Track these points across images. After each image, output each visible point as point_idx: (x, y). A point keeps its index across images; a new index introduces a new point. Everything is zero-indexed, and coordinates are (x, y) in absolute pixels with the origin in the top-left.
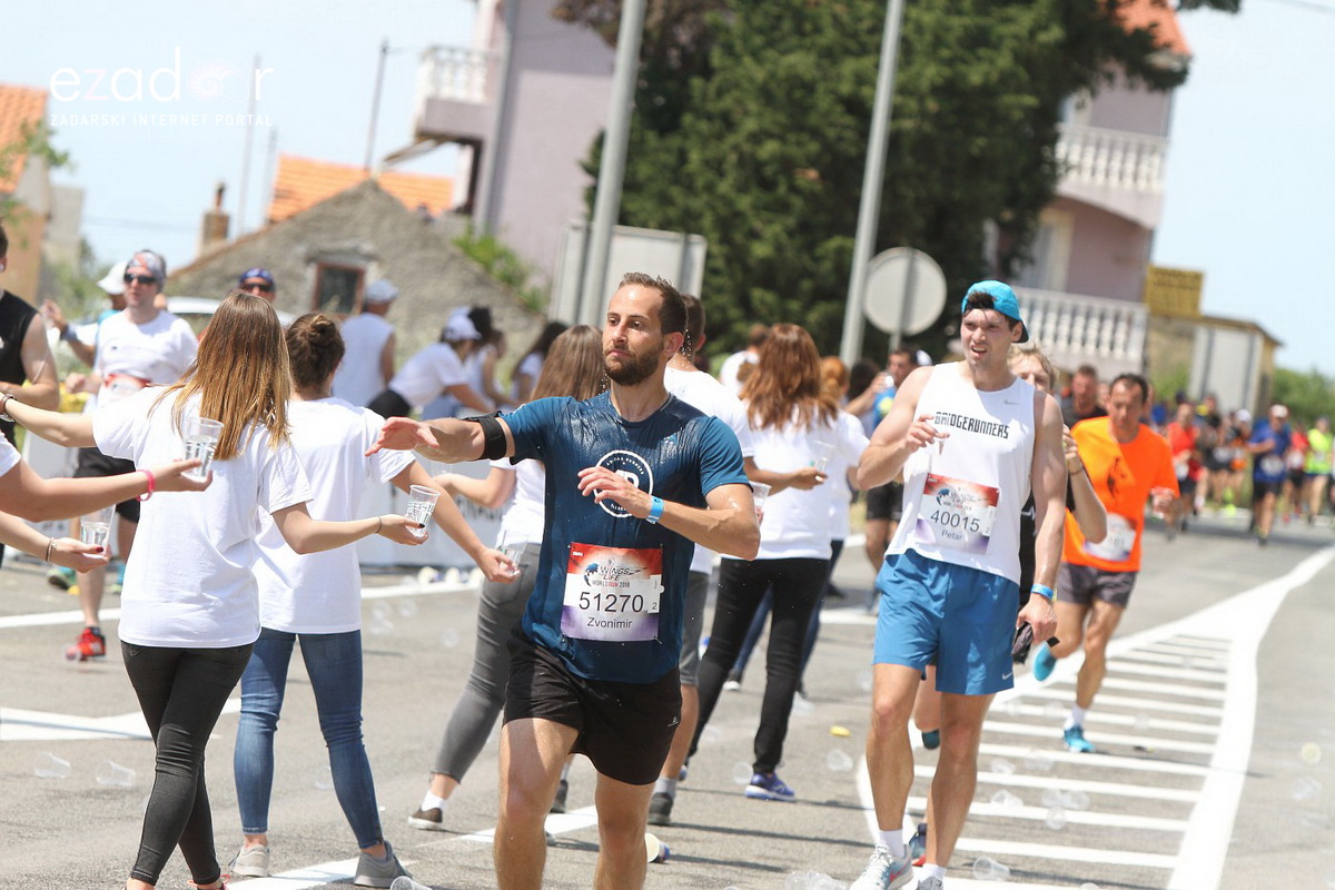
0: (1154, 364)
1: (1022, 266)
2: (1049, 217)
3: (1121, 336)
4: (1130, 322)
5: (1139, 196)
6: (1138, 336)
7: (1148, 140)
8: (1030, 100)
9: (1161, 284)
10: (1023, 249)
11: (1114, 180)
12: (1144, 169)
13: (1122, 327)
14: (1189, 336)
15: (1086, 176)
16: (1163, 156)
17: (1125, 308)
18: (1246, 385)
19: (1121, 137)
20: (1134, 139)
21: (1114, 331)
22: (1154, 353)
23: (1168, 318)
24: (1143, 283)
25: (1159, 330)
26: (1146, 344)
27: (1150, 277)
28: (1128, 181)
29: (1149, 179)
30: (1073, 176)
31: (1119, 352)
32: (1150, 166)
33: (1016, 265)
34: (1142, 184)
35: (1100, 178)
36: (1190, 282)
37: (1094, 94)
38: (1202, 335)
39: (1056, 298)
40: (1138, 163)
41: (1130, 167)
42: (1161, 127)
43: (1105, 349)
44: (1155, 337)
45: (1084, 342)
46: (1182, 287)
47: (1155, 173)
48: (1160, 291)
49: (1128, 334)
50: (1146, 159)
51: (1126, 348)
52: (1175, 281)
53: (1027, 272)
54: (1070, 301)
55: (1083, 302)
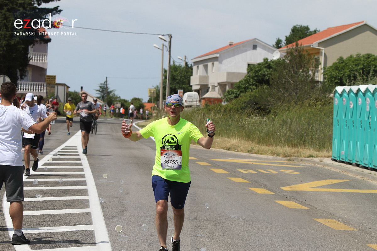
0: (48, 93)
1: (24, 77)
2: (28, 69)
3: (42, 88)
4: (43, 86)
5: (43, 63)
6: (45, 88)
7: (44, 54)
8: (23, 46)
9: (48, 79)
10: (24, 74)
11: (38, 61)
12: (43, 59)
13: (42, 87)
14: (54, 87)
15: (33, 61)
16: (47, 56)
17: (43, 83)
18: (64, 95)
19: (39, 53)
20: (41, 54)
21: (41, 88)
22: (48, 90)
23: (50, 84)
24: (45, 79)
25: (48, 87)
26: (46, 89)
27: (46, 78)
28: (41, 61)
29: (44, 61)
30: (31, 61)
31: (42, 91)
32: (44, 58)
33: (23, 77)
34: (43, 61)
35: (36, 61)
36: (54, 78)
37: (34, 45)
38: (56, 87)
39: (30, 83)
40: (42, 58)
41: (41, 58)
42: (46, 51)
43: (40, 91)
44: (48, 88)
45: (36, 90)
46: (52, 79)
47: (45, 59)
48: (48, 80)
49: (43, 88)
50: (44, 57)
51: (43, 90)
52: (51, 78)
53: (25, 78)
54: (33, 83)
55: (35, 83)
